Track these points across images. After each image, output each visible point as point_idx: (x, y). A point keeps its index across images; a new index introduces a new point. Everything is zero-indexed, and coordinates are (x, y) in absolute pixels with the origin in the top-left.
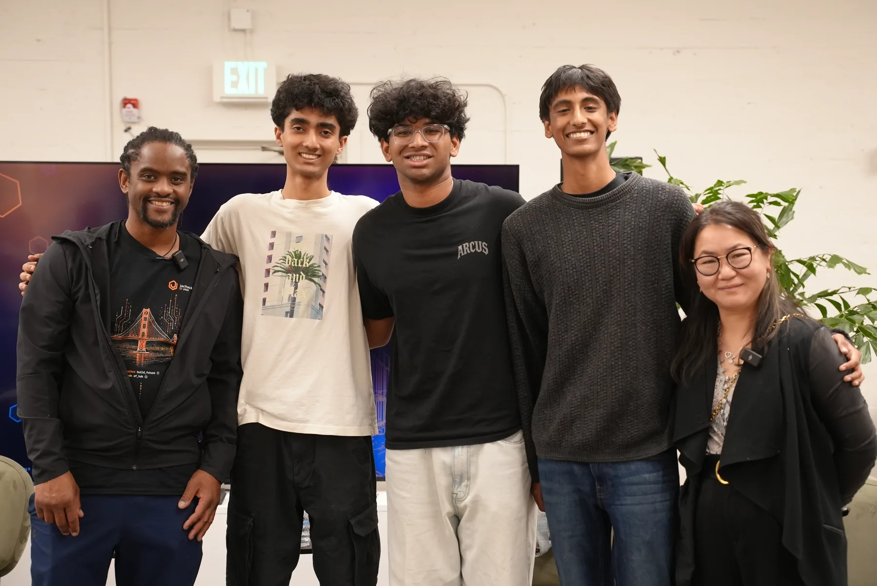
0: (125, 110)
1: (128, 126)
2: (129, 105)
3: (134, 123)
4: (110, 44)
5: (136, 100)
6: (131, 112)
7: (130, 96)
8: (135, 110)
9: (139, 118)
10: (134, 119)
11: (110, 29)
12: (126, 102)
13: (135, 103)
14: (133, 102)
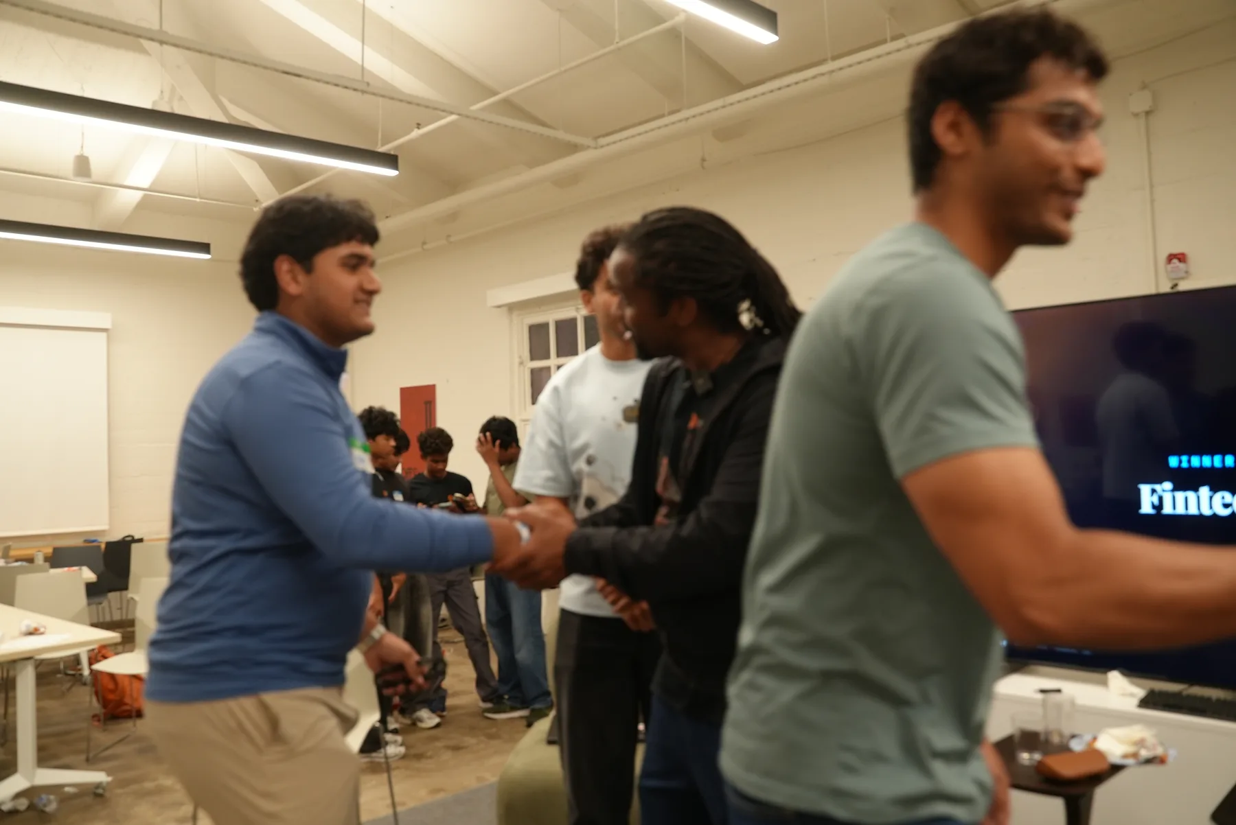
0: (1172, 265)
1: (1175, 282)
2: (1175, 261)
3: (1182, 278)
4: (1152, 201)
5: (1183, 254)
6: (1178, 267)
7: (1175, 251)
8: (1182, 265)
9: (1187, 272)
10: (1183, 274)
11: (1152, 186)
12: (1171, 258)
13: (1181, 258)
14: (1179, 256)
